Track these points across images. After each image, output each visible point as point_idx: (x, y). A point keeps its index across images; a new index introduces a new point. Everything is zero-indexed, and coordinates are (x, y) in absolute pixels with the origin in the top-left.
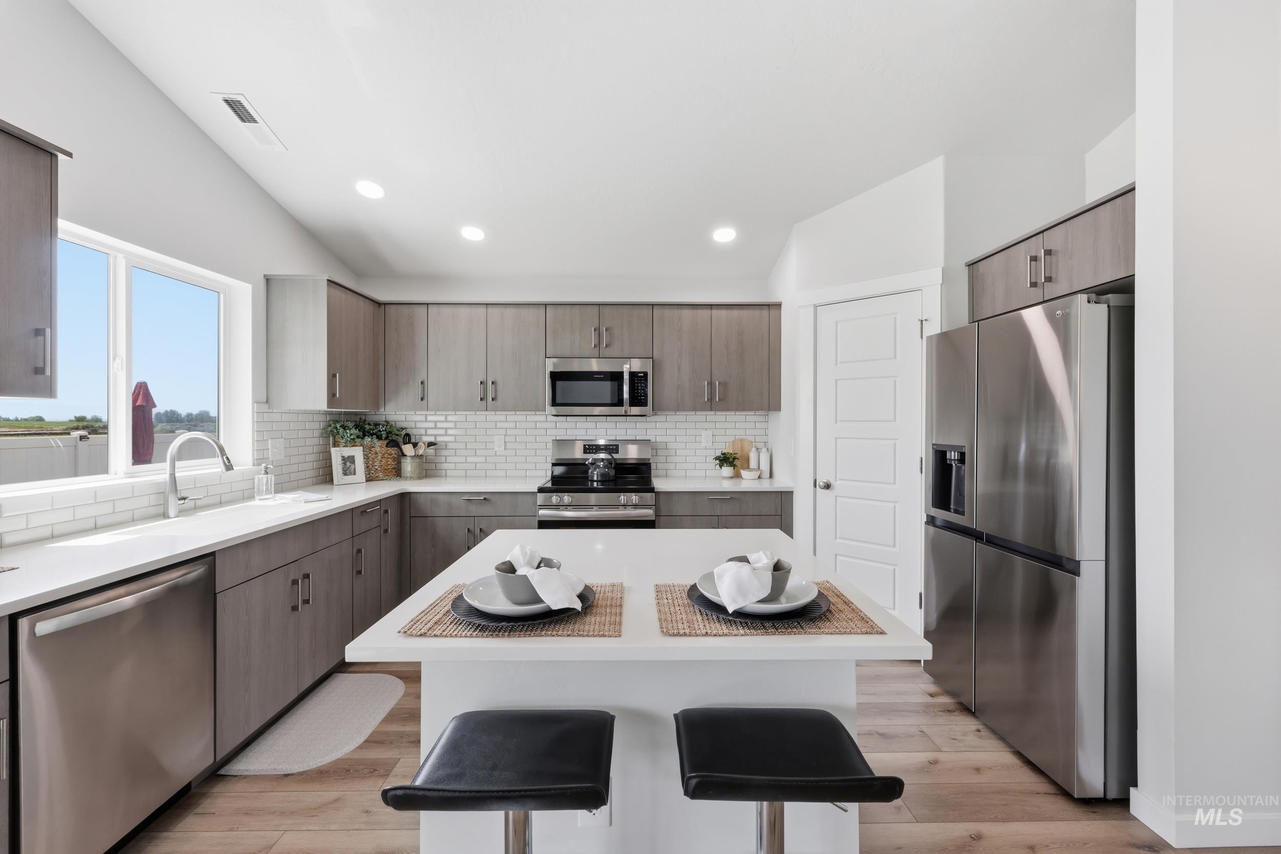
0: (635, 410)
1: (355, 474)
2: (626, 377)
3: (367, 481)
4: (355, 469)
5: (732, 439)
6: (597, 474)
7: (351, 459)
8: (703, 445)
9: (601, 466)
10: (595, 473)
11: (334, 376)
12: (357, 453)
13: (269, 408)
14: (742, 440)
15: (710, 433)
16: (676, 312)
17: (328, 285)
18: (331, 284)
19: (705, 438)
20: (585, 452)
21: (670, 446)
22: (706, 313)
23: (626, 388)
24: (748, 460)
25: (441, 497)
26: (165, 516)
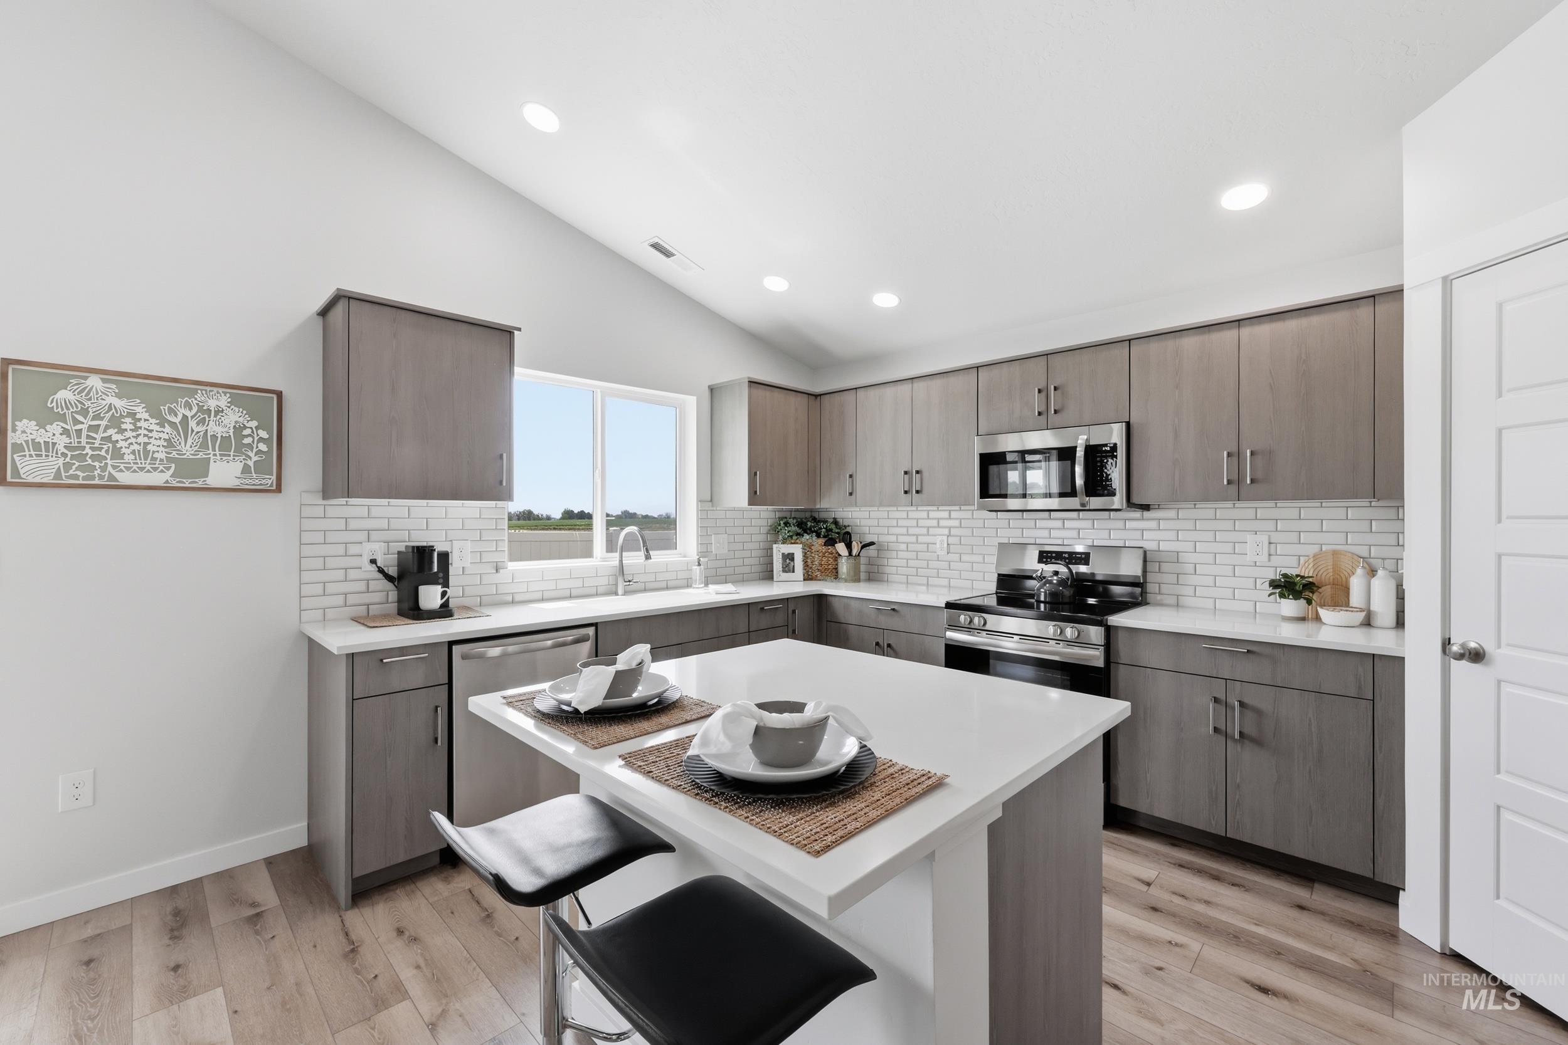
0: (1095, 502)
1: (793, 572)
2: (1080, 453)
3: (804, 580)
4: (794, 566)
5: (1313, 550)
6: (1045, 593)
7: (790, 557)
8: (1250, 558)
9: (1055, 582)
10: (1042, 590)
11: (755, 474)
12: (797, 550)
13: (713, 506)
14: (1335, 553)
15: (1264, 539)
16: (1170, 344)
17: (750, 387)
18: (753, 384)
19: (1254, 547)
20: (1040, 561)
21: (1184, 557)
22: (1230, 335)
23: (1079, 470)
24: (1346, 590)
25: (853, 603)
26: (616, 594)
